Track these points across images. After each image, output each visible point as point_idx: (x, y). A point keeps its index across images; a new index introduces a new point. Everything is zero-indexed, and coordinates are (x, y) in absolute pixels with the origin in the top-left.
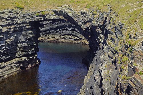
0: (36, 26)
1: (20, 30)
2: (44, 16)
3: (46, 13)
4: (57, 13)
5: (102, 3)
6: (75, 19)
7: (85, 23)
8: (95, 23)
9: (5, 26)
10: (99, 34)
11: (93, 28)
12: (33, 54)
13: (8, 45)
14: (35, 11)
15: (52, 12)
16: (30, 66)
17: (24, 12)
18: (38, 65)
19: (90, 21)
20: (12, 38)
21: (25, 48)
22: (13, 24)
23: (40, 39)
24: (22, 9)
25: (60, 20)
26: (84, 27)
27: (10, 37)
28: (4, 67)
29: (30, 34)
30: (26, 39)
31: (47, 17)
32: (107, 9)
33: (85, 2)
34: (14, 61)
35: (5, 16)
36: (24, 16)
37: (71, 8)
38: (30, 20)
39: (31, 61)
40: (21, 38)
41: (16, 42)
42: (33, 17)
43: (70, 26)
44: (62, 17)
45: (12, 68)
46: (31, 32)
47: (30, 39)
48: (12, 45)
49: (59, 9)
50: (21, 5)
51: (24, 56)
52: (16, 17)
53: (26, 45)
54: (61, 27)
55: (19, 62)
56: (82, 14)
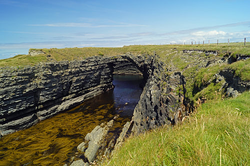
0: (111, 65)
1: (102, 68)
2: (116, 59)
3: (117, 57)
4: (123, 57)
5: (150, 50)
6: (135, 61)
7: (140, 62)
8: (146, 63)
9: (93, 66)
10: (149, 69)
11: (145, 65)
12: (110, 82)
13: (95, 77)
14: (110, 57)
15: (120, 57)
16: (108, 89)
17: (104, 58)
18: (113, 89)
19: (144, 61)
20: (98, 73)
21: (105, 79)
22: (98, 65)
23: (114, 73)
24: (103, 55)
25: (125, 61)
26: (140, 65)
27: (96, 72)
28: (93, 90)
30: (106, 73)
31: (118, 60)
32: (153, 54)
33: (140, 50)
34: (99, 86)
35: (93, 60)
36: (104, 60)
37: (132, 54)
38: (108, 62)
39: (109, 86)
40: (103, 73)
41: (100, 75)
42: (109, 60)
43: (131, 65)
44: (126, 60)
45: (98, 90)
46: (108, 69)
47: (108, 73)
48: (98, 77)
49: (124, 55)
50: (102, 53)
51: (105, 83)
52: (99, 61)
53: (106, 76)
54: (126, 65)
55: (102, 87)
56: (138, 57)
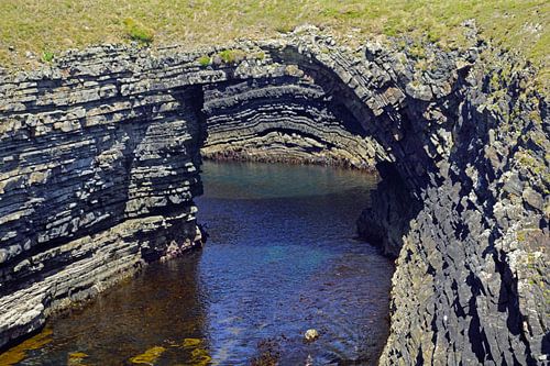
1: (141, 121)
2: (230, 66)
3: (235, 55)
4: (275, 54)
5: (441, 16)
6: (346, 77)
7: (381, 88)
8: (419, 90)
9: (94, 104)
10: (435, 126)
11: (413, 105)
12: (185, 206)
13: (106, 173)
14: (195, 49)
15: (257, 52)
16: (173, 247)
17: (154, 54)
18: (198, 247)
19: (401, 81)
20: (117, 150)
21: (159, 185)
22: (119, 97)
24: (149, 40)
25: (287, 79)
26: (377, 104)
27: (110, 143)
28: (89, 254)
29: (177, 133)
30: (164, 152)
31: (242, 70)
32: (463, 38)
33: (377, 15)
34: (120, 229)
35: (96, 69)
36: (157, 68)
37: (330, 35)
38: (178, 82)
39: (177, 231)
40: (146, 148)
41: (128, 161)
42: (188, 70)
43: (317, 102)
44: (292, 69)
45: (114, 255)
46: (179, 123)
47: (175, 152)
48: (115, 173)
49: (283, 43)
50: (143, 28)
51: (154, 211)
52: (128, 73)
53: (163, 171)
54: (254, 103)
55: (140, 235)
56: (370, 55)
